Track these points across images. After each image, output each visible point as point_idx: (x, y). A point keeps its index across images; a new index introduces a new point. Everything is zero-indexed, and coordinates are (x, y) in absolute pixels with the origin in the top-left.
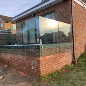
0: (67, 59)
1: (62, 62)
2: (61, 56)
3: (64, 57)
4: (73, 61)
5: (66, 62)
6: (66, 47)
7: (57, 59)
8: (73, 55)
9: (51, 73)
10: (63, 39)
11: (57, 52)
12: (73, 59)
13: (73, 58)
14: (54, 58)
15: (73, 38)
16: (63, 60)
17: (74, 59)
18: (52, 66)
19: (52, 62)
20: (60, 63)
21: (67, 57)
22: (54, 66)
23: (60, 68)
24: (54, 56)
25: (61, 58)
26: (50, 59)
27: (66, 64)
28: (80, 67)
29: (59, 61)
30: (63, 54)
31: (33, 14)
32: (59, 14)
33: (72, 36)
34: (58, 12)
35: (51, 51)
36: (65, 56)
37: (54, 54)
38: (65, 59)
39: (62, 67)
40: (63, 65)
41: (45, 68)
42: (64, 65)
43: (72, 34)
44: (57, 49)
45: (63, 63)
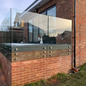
0: (62, 65)
1: (52, 70)
2: (51, 61)
3: (56, 62)
4: (73, 69)
5: (60, 70)
6: (61, 50)
7: (43, 65)
8: (73, 61)
9: (30, 83)
10: (62, 39)
11: (44, 56)
12: (73, 66)
13: (73, 64)
14: (38, 63)
15: (75, 38)
16: (54, 67)
17: (75, 66)
18: (34, 73)
19: (35, 69)
20: (49, 70)
21: (62, 64)
22: (37, 74)
23: (49, 77)
24: (38, 61)
25: (52, 63)
26: (31, 64)
27: (59, 72)
28: (79, 78)
29: (48, 67)
30: (56, 58)
31: (36, 10)
32: (60, 8)
33: (73, 35)
34: (60, 5)
35: (34, 55)
36: (59, 62)
37: (38, 59)
38: (58, 65)
39: (52, 76)
40: (54, 73)
41: (20, 77)
42: (56, 73)
43: (74, 34)
44: (44, 52)
45: (55, 71)
